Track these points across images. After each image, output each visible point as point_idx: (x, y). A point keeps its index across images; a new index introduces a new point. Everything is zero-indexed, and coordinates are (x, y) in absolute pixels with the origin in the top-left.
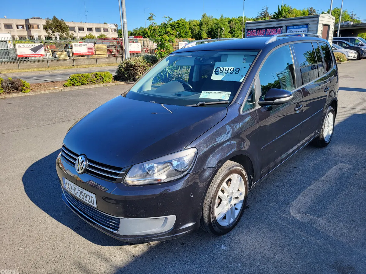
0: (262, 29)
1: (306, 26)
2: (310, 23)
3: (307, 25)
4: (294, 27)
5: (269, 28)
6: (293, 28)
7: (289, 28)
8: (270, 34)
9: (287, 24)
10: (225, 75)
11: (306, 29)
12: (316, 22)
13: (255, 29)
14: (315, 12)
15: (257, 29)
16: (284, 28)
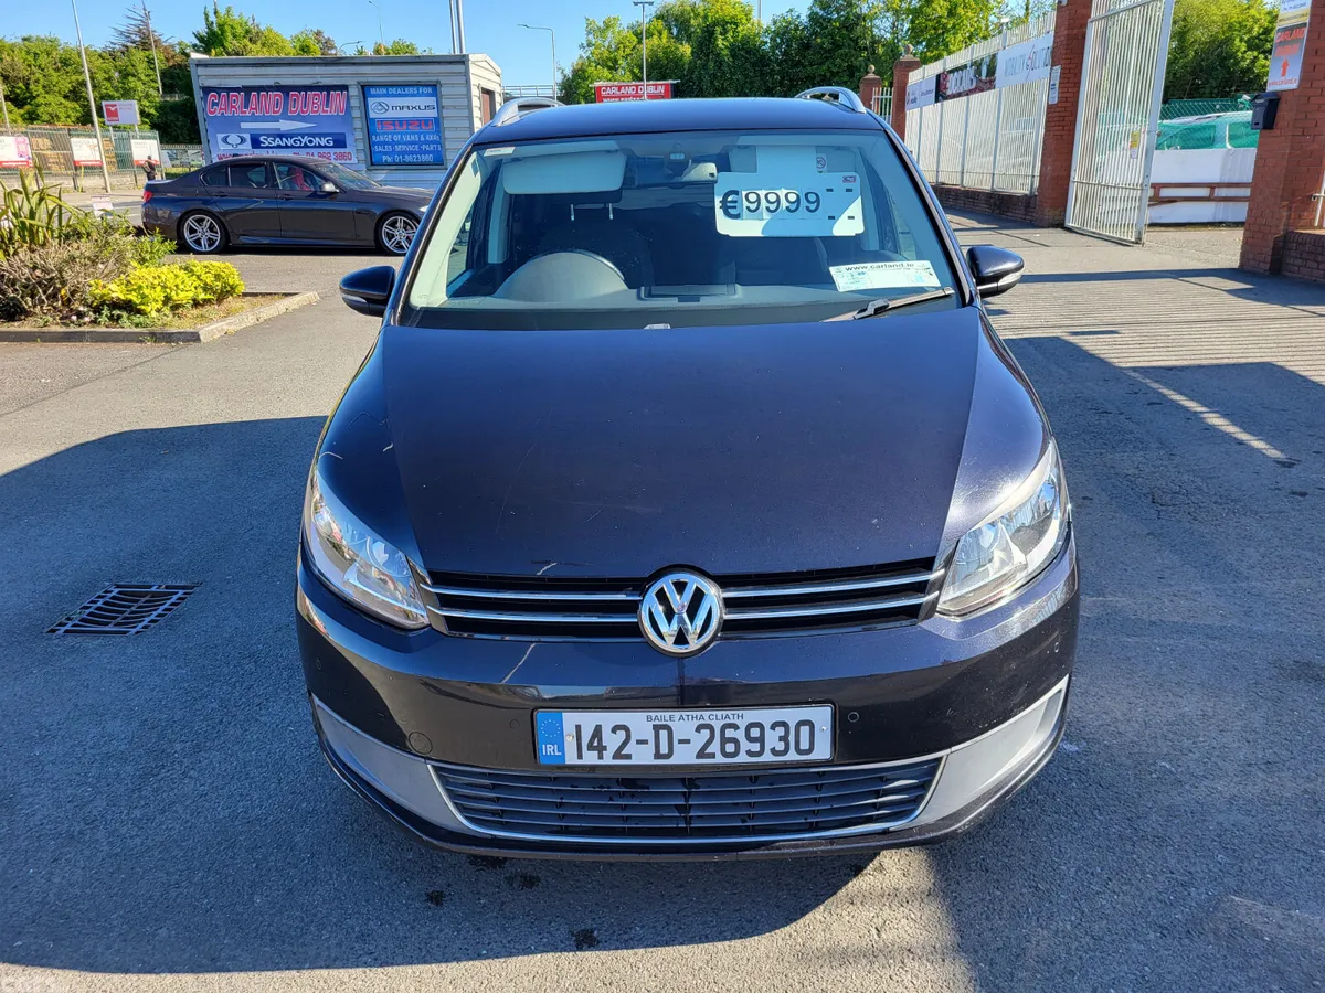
0: (268, 88)
1: (430, 90)
2: (443, 80)
3: (434, 87)
4: (392, 91)
5: (299, 88)
6: (387, 95)
7: (373, 91)
8: (303, 112)
9: (363, 80)
10: (767, 216)
11: (432, 101)
12: (462, 79)
13: (237, 90)
14: (333, 47)
15: (248, 90)
16: (354, 91)
